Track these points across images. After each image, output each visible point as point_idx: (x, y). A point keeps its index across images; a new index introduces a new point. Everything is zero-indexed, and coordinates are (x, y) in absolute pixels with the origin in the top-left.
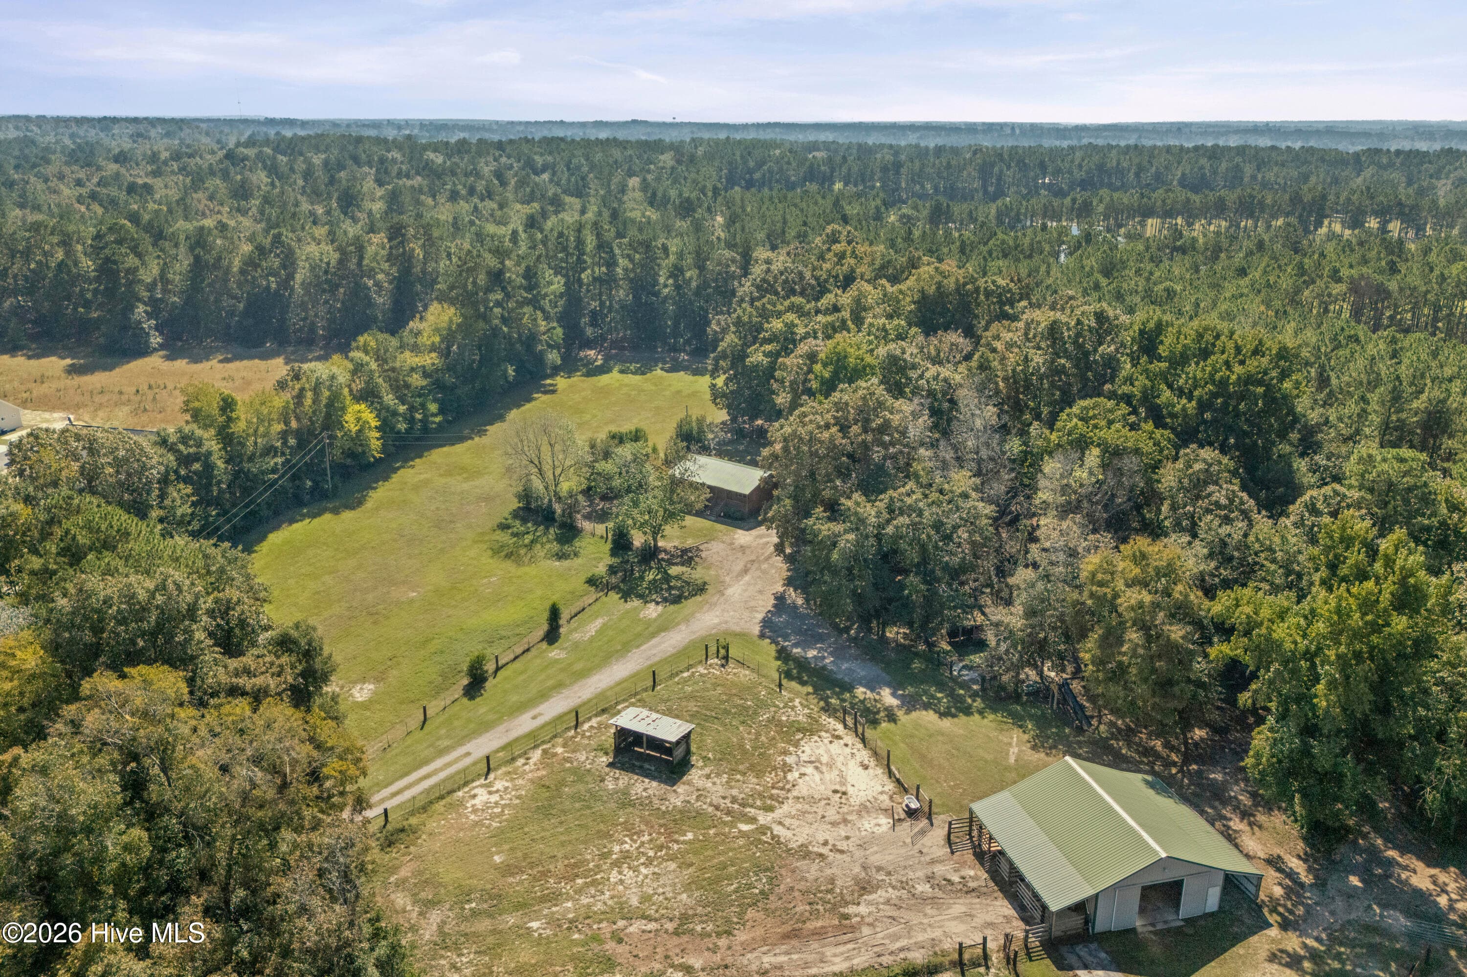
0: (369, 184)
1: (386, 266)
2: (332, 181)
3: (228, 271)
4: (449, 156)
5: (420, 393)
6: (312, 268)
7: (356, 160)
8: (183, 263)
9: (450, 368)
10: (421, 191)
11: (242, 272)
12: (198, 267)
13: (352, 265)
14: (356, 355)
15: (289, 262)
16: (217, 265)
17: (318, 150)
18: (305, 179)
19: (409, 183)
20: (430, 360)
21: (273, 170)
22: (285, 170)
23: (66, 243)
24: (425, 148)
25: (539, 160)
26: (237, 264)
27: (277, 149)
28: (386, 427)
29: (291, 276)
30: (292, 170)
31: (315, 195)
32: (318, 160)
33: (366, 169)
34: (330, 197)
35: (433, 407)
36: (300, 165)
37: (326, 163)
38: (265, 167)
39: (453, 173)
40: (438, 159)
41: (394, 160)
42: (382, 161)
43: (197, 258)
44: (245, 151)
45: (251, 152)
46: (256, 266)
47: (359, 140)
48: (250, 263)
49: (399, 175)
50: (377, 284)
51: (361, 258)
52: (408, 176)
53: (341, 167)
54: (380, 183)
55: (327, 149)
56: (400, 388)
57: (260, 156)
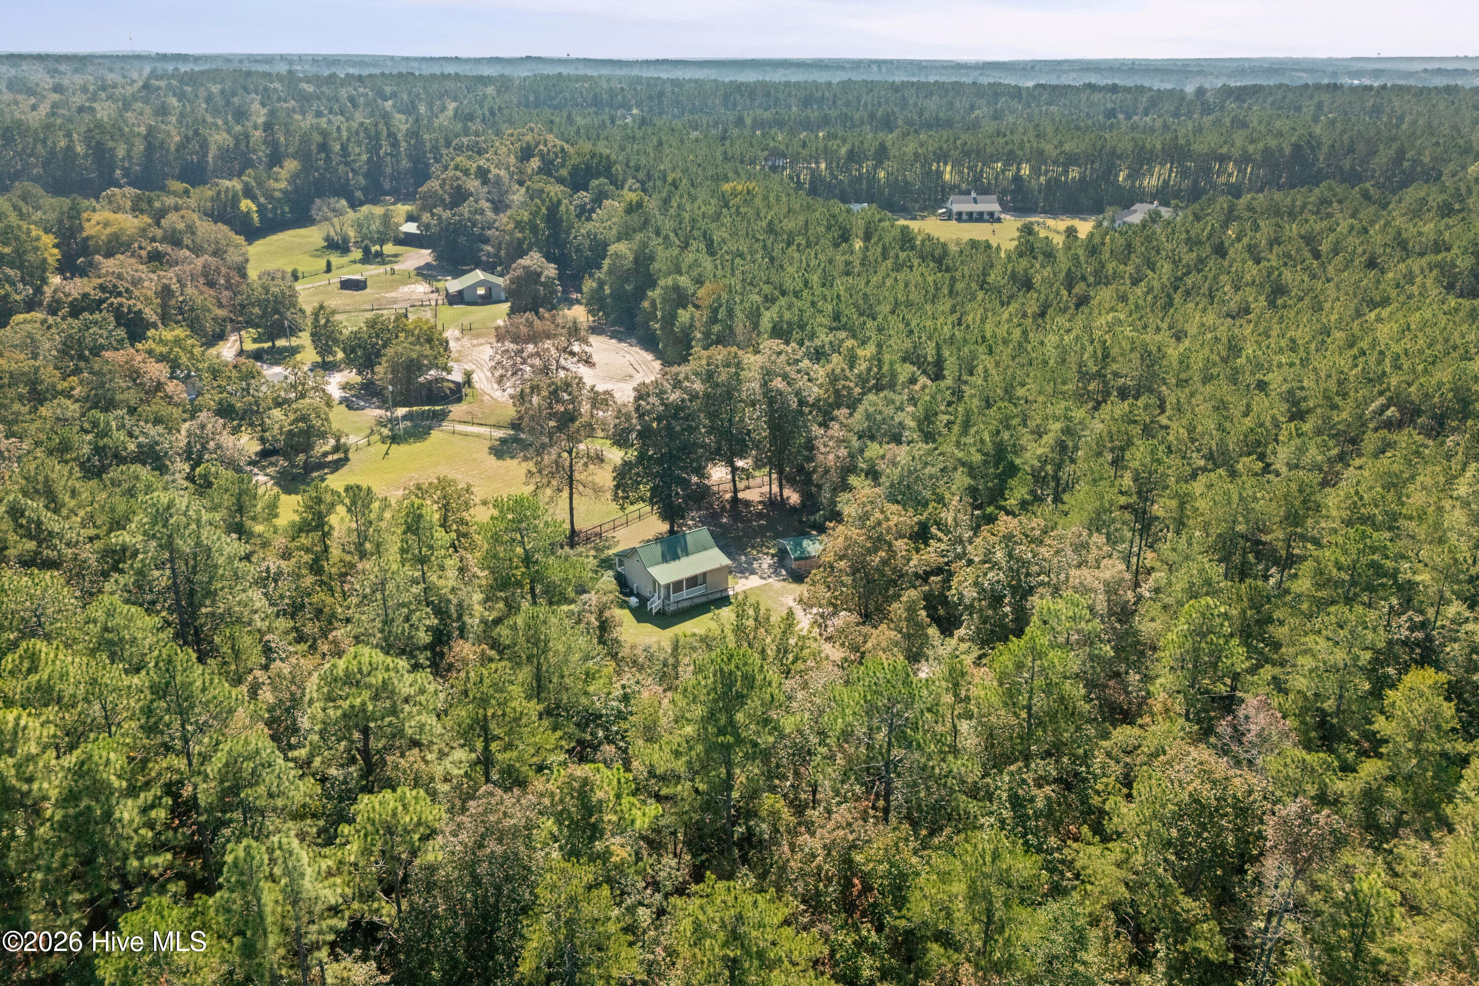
0: (256, 106)
1: (263, 147)
2: (228, 104)
3: (168, 150)
4: (319, 87)
5: (278, 200)
6: (219, 149)
7: (246, 89)
8: (140, 147)
9: (296, 191)
10: (294, 111)
11: (177, 150)
12: (150, 148)
13: (243, 147)
14: (244, 178)
15: (204, 145)
16: (161, 147)
17: (215, 82)
18: (207, 103)
19: (285, 105)
20: (283, 185)
21: (181, 96)
22: (192, 97)
23: (69, 135)
24: (301, 80)
25: (388, 89)
26: (173, 147)
27: (181, 81)
28: (261, 210)
29: (205, 155)
30: (197, 96)
31: (216, 112)
32: (215, 89)
33: (253, 96)
34: (226, 113)
35: (287, 209)
36: (202, 93)
37: (222, 92)
38: (175, 95)
39: (319, 99)
40: (309, 88)
41: (276, 90)
42: (266, 89)
43: (149, 143)
44: (157, 83)
45: (162, 84)
46: (185, 147)
47: (248, 74)
48: (181, 147)
49: (279, 100)
50: (259, 158)
51: (248, 143)
52: (285, 101)
53: (234, 94)
54: (263, 105)
55: (222, 81)
56: (269, 197)
57: (169, 85)
